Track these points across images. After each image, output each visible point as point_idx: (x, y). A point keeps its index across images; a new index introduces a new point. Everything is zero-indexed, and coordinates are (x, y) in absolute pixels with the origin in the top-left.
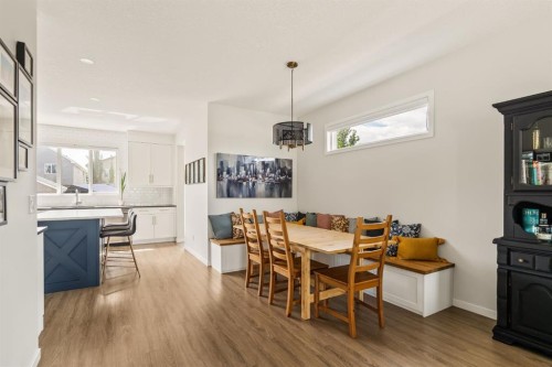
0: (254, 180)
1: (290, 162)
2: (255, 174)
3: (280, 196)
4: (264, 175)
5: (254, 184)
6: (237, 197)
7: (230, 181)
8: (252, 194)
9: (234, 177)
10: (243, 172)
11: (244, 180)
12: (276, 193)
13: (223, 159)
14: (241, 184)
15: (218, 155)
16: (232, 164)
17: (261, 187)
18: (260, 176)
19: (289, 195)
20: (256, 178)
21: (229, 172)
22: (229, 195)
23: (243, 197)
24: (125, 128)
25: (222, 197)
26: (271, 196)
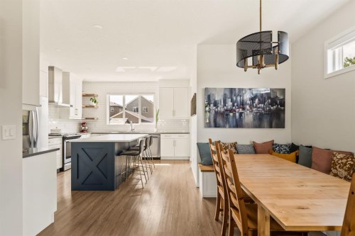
0: (241, 110)
1: (283, 91)
2: (242, 105)
3: (271, 127)
4: (251, 106)
5: (241, 114)
6: (224, 127)
7: (216, 113)
8: (239, 124)
9: (221, 109)
10: (229, 104)
11: (231, 111)
12: (266, 123)
13: (211, 92)
14: (227, 115)
15: (206, 90)
16: (218, 97)
17: (249, 117)
18: (248, 107)
19: (281, 125)
20: (244, 109)
21: (216, 104)
22: (216, 126)
23: (230, 127)
24: (157, 78)
25: (210, 127)
26: (259, 126)
